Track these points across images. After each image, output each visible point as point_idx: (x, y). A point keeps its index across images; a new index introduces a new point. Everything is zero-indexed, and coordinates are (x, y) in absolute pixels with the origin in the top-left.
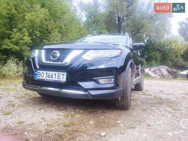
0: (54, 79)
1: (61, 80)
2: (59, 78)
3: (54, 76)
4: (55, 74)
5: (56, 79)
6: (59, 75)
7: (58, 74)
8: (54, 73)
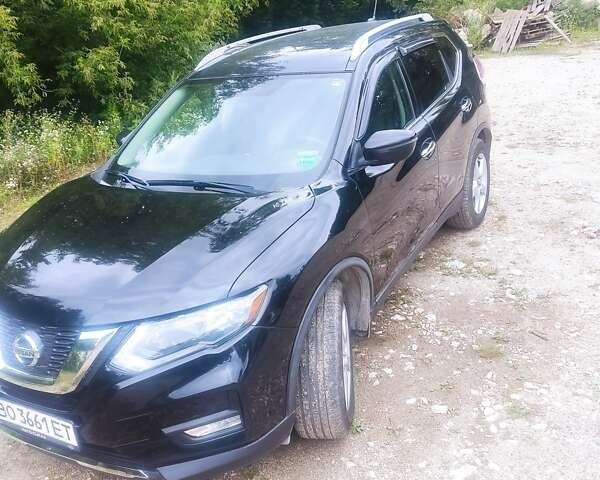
0: (44, 431)
1: (65, 440)
2: (57, 432)
3: (44, 426)
4: (44, 420)
5: (51, 434)
6: (56, 425)
7: (52, 422)
8: (41, 416)
